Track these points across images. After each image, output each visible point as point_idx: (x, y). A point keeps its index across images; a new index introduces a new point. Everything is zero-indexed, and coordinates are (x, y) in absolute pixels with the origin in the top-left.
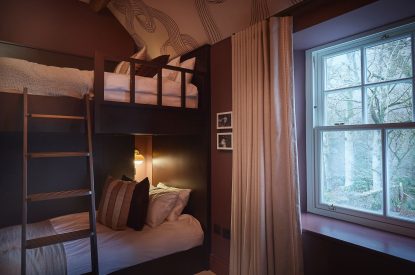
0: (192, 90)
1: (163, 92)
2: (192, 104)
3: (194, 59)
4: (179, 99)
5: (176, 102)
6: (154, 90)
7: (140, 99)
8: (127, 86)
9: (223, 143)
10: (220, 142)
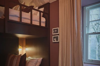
0: (43, 20)
1: (33, 19)
2: (43, 25)
3: (44, 8)
4: (39, 23)
5: (37, 24)
6: (29, 18)
7: (24, 21)
8: (18, 15)
9: (55, 39)
10: (54, 39)
